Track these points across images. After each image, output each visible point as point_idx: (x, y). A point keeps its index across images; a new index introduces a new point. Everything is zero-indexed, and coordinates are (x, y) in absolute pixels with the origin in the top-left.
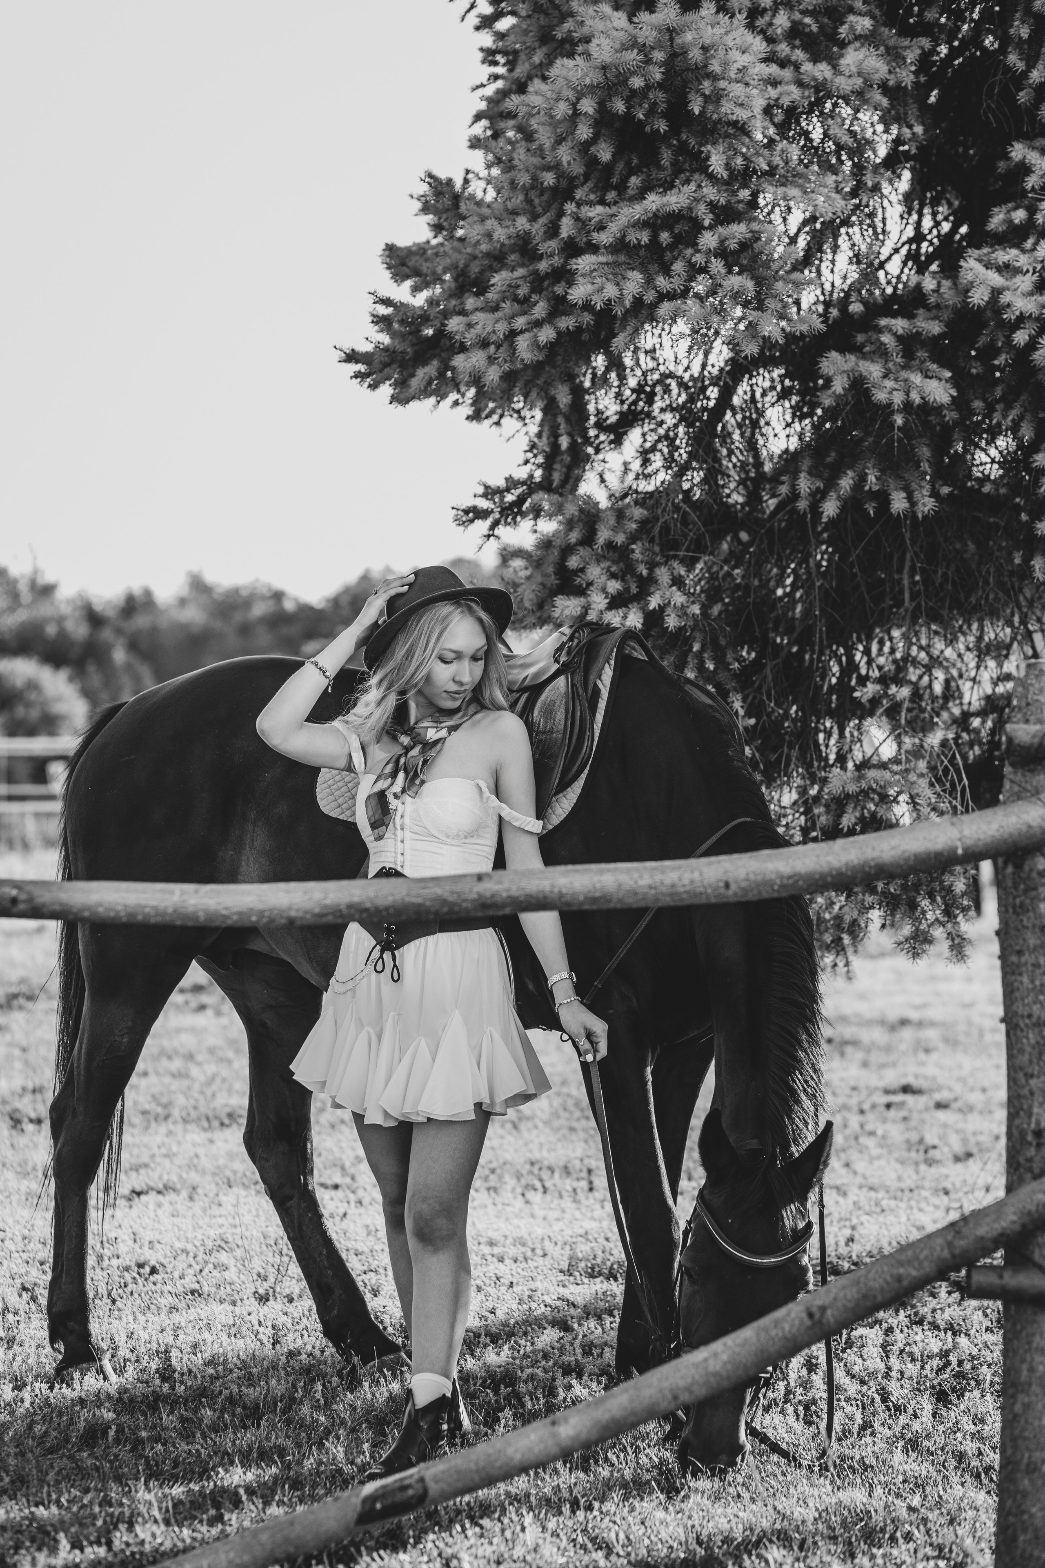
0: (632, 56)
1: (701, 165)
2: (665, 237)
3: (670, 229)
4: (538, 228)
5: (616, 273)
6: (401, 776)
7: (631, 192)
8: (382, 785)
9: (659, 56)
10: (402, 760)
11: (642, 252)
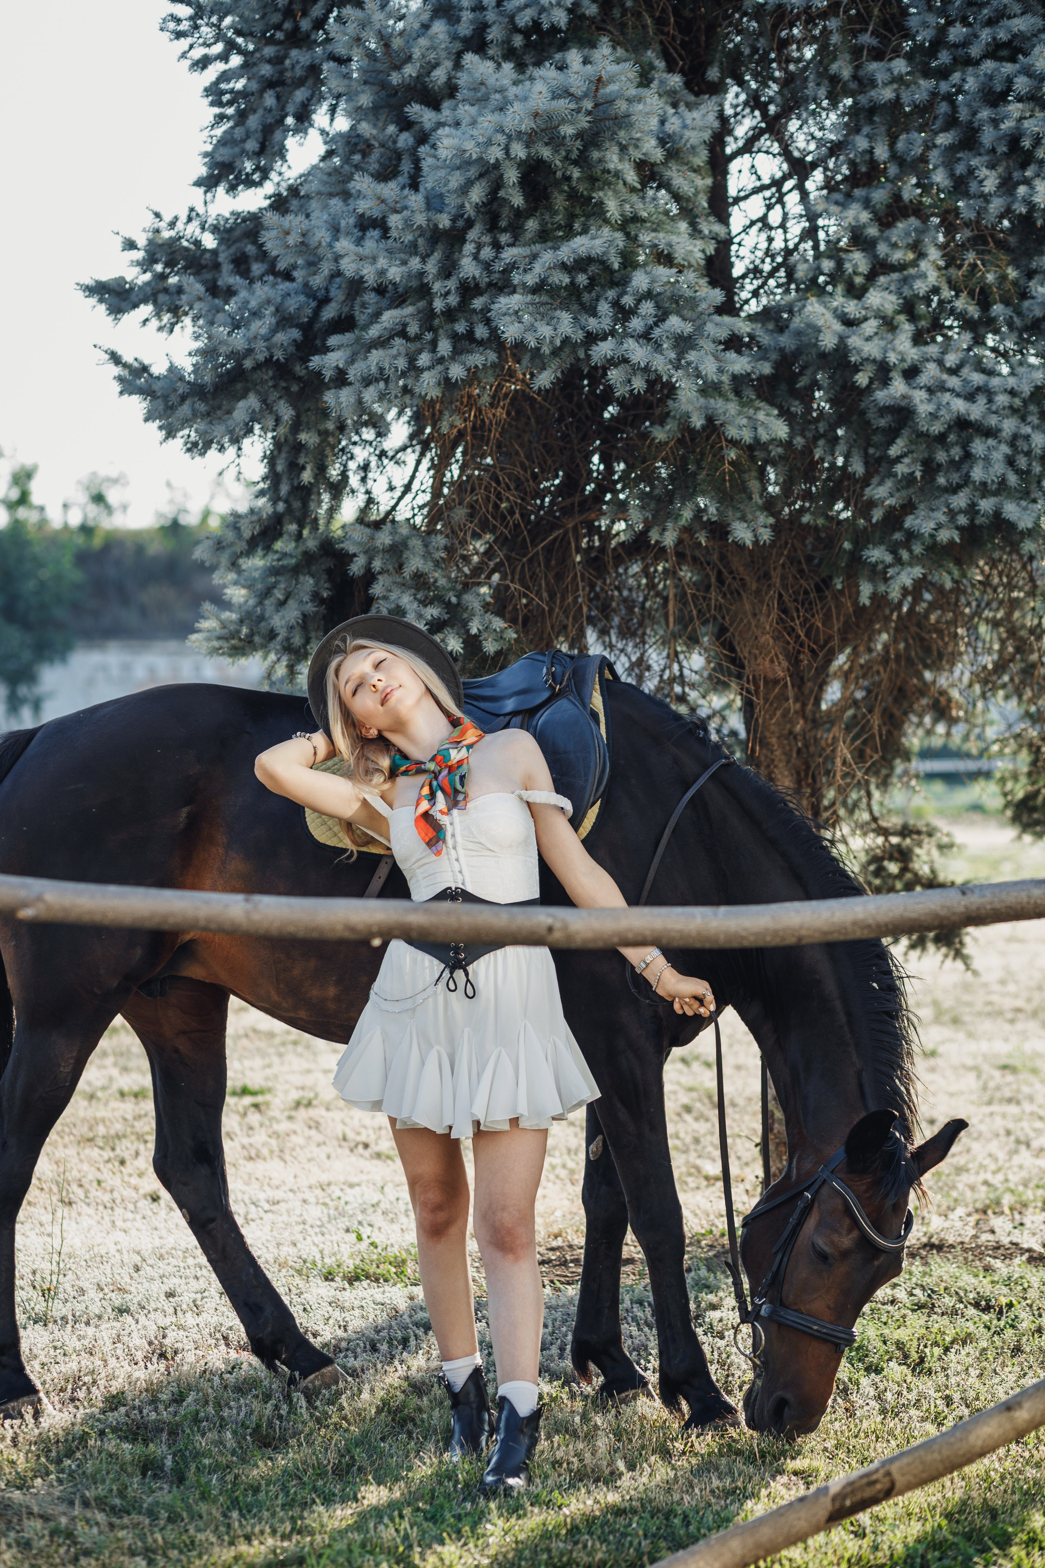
0: (563, 105)
1: (598, 212)
2: (582, 279)
3: (584, 271)
4: (432, 267)
5: (544, 314)
6: (440, 795)
7: (528, 235)
8: (425, 806)
9: (588, 105)
10: (435, 783)
11: (564, 294)
